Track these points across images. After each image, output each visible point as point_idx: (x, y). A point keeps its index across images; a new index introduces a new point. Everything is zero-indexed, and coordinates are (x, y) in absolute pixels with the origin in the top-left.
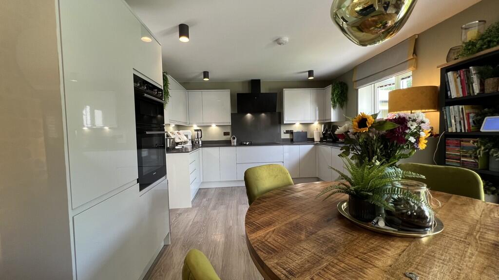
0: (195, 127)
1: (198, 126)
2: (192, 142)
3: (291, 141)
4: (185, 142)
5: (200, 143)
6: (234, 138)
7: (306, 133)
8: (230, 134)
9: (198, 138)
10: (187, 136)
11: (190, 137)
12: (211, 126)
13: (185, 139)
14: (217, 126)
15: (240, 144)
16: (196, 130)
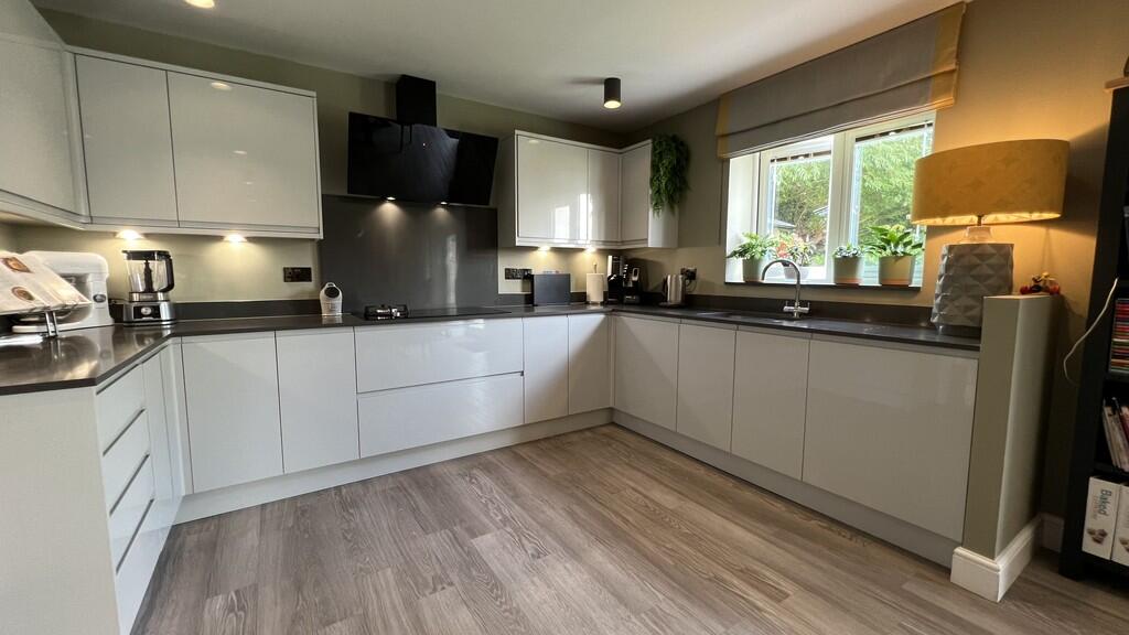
0: (132, 239)
1: (147, 236)
2: (116, 309)
3: (528, 304)
4: (67, 313)
5: (165, 313)
6: (332, 293)
7: (567, 278)
8: (314, 275)
9: (149, 289)
10: (79, 281)
11: (97, 286)
12: (219, 238)
13: (68, 294)
14: (251, 240)
15: (361, 315)
16: (135, 255)
